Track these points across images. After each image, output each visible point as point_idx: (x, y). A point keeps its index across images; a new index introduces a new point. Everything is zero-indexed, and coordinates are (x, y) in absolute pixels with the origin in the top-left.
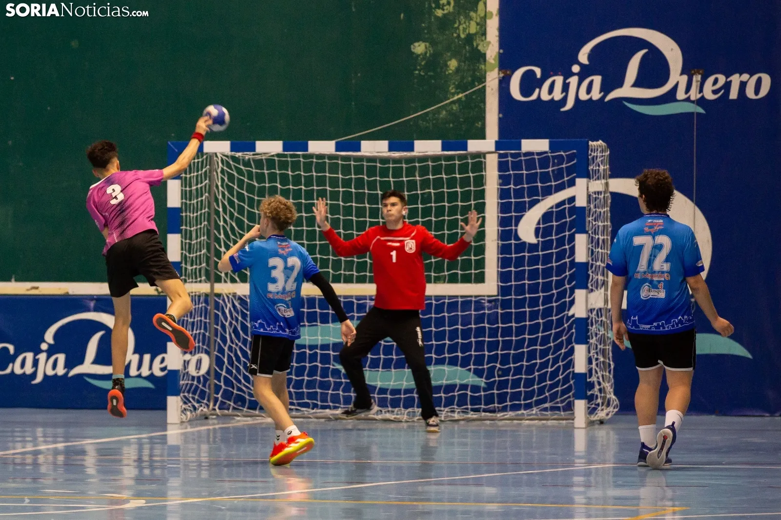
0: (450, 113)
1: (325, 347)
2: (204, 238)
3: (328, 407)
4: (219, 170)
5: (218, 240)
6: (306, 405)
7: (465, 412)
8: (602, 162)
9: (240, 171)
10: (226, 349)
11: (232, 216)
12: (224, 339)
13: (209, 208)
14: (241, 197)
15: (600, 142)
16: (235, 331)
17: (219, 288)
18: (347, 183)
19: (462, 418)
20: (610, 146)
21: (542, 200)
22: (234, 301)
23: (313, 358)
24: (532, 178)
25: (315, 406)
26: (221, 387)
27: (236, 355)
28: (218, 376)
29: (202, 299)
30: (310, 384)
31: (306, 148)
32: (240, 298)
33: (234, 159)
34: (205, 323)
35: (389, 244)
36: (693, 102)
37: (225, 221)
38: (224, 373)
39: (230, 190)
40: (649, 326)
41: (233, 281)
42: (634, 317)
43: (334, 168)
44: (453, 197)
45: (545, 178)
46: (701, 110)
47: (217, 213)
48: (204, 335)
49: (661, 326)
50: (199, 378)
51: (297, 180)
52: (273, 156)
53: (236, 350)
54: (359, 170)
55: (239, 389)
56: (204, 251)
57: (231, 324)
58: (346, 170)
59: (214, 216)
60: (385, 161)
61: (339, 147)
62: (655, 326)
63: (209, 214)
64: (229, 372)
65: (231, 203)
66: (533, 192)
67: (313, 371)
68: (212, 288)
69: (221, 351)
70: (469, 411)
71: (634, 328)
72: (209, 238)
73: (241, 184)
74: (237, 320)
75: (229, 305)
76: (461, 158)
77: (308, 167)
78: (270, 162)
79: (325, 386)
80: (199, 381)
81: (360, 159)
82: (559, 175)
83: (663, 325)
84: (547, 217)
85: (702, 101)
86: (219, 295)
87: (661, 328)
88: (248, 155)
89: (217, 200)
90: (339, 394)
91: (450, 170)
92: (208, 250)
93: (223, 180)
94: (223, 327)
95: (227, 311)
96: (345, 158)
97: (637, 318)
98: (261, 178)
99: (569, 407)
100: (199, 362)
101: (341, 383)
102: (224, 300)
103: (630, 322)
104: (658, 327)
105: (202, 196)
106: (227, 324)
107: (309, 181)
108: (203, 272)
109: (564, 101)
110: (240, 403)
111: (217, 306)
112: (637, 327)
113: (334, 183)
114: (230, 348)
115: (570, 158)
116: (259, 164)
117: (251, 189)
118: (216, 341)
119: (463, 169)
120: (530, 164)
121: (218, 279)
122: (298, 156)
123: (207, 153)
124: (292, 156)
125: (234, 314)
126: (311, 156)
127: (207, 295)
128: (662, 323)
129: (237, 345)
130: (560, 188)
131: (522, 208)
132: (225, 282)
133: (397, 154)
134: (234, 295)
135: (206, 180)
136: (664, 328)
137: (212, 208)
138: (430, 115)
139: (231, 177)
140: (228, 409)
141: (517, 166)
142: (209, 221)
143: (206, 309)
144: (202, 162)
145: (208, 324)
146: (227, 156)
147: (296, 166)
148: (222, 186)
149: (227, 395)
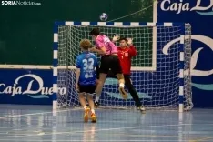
0: (142, 14)
3: (104, 105)
4: (70, 31)
5: (69, 52)
8: (189, 30)
9: (77, 31)
10: (72, 86)
11: (74, 45)
12: (71, 83)
14: (77, 39)
15: (188, 24)
17: (70, 67)
20: (191, 24)
24: (167, 35)
26: (70, 98)
28: (69, 95)
29: (64, 71)
33: (75, 27)
37: (72, 47)
38: (71, 94)
39: (74, 37)
41: (74, 65)
44: (143, 40)
45: (171, 34)
47: (69, 44)
48: (65, 82)
52: (87, 26)
55: (76, 99)
57: (73, 78)
58: (110, 31)
60: (122, 29)
61: (107, 24)
63: (67, 44)
64: (73, 93)
65: (74, 41)
68: (67, 67)
69: (70, 87)
70: (147, 107)
72: (67, 51)
73: (77, 35)
75: (73, 72)
76: (145, 28)
78: (86, 28)
79: (102, 98)
80: (64, 96)
82: (175, 34)
84: (171, 47)
88: (79, 26)
89: (69, 40)
90: (107, 101)
92: (66, 55)
93: (71, 34)
94: (71, 79)
95: (72, 74)
96: (109, 28)
98: (83, 33)
99: (178, 106)
100: (63, 90)
101: (107, 98)
102: (71, 71)
108: (65, 62)
109: (177, 11)
110: (76, 103)
111: (69, 73)
115: (179, 28)
116: (83, 29)
117: (80, 36)
118: (68, 84)
119: (146, 31)
120: (167, 30)
121: (69, 65)
122: (95, 27)
126: (99, 27)
127: (66, 70)
130: (176, 38)
131: (164, 44)
132: (72, 65)
133: (125, 27)
137: (68, 42)
138: (136, 14)
139: (74, 33)
140: (73, 105)
141: (163, 31)
142: (67, 46)
145: (66, 79)
146: (73, 27)
148: (71, 36)
149: (73, 100)
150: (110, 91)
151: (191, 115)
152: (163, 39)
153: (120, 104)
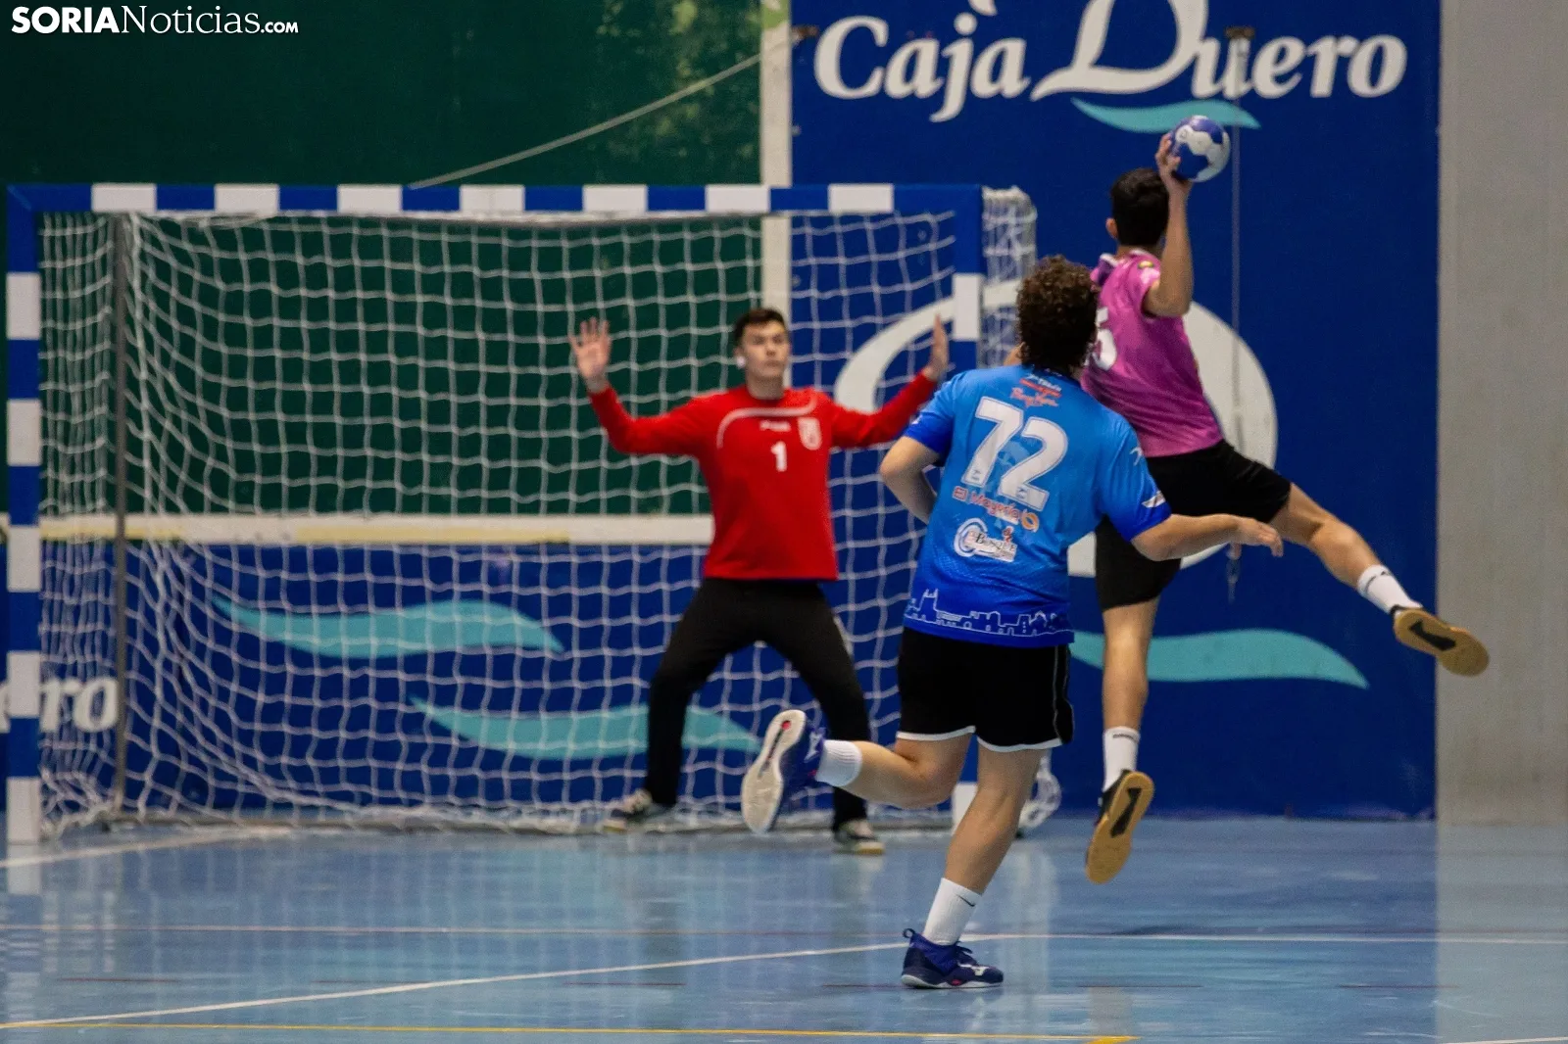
0: (681, 124)
1: (386, 662)
2: (101, 411)
3: (396, 802)
4: (135, 253)
5: (134, 415)
6: (346, 797)
7: (712, 811)
8: (1019, 237)
9: (182, 257)
10: (158, 666)
11: (165, 360)
12: (151, 643)
13: (113, 338)
14: (186, 315)
15: (1014, 193)
16: (179, 625)
17: (139, 525)
18: (433, 284)
19: (704, 826)
20: (1036, 199)
21: (885, 326)
22: (174, 556)
23: (359, 687)
24: (859, 275)
25: (366, 800)
26: (149, 755)
27: (181, 679)
28: (141, 728)
29: (98, 552)
30: (355, 749)
31: (331, 202)
32: (187, 552)
33: (168, 227)
34: (106, 608)
35: (765, 425)
36: (1230, 101)
37: (151, 370)
38: (156, 722)
39: (162, 299)
40: (958, 618)
41: (172, 508)
42: (932, 592)
43: (401, 250)
44: (677, 315)
45: (889, 273)
46: (1247, 120)
47: (132, 351)
48: (104, 636)
49: (988, 622)
50: (99, 735)
51: (316, 278)
52: (259, 222)
53: (180, 669)
54: (460, 253)
55: (193, 761)
56: (101, 441)
57: (167, 608)
58: (431, 254)
59: (124, 359)
60: (518, 232)
61: (410, 201)
62: (972, 620)
63: (113, 355)
64: (167, 718)
65: (164, 329)
66: (862, 305)
67: (359, 719)
68: (121, 525)
69: (147, 670)
70: (721, 809)
71: (923, 618)
72: (112, 407)
73: (185, 284)
74: (181, 599)
75: (163, 565)
76: (695, 226)
77: (341, 247)
78: (252, 236)
79: (386, 752)
80: (100, 744)
81: (464, 228)
82: (918, 267)
83: (993, 620)
84: (897, 365)
85: (1250, 101)
86: (138, 543)
87: (988, 628)
88: (202, 218)
89: (130, 321)
90: (419, 772)
91: (671, 253)
92: (112, 436)
93: (144, 276)
94: (150, 615)
95: (158, 579)
96: (424, 227)
97: (935, 595)
98: (231, 272)
100: (100, 696)
101: (424, 746)
102: (150, 553)
103: (917, 605)
104: (980, 623)
105: (95, 312)
106: (158, 609)
107: (345, 279)
108: (100, 489)
109: (938, 99)
110: (194, 794)
111: (133, 565)
112: (932, 616)
113: (403, 282)
114: (167, 665)
115: (945, 229)
116: (224, 237)
117: (208, 296)
118: (130, 648)
119: (702, 251)
120: (855, 242)
121: (136, 505)
122: (317, 221)
123: (105, 215)
124: (302, 221)
125: (175, 585)
126: (347, 221)
127: (109, 545)
128: (994, 617)
129: (182, 656)
130: (923, 299)
131: (839, 345)
132: (153, 510)
133: (545, 218)
134: (175, 543)
135: (104, 274)
136: (995, 628)
137: (120, 339)
138: (635, 128)
139: (163, 270)
140: (166, 806)
141: (825, 246)
142: (113, 370)
143: (107, 575)
144: (96, 234)
145: (111, 611)
146: (150, 221)
147: (312, 244)
148: (143, 288)
149: (166, 774)
150: (444, 697)
151: (1047, 868)
152: (830, 310)
153: (521, 792)
